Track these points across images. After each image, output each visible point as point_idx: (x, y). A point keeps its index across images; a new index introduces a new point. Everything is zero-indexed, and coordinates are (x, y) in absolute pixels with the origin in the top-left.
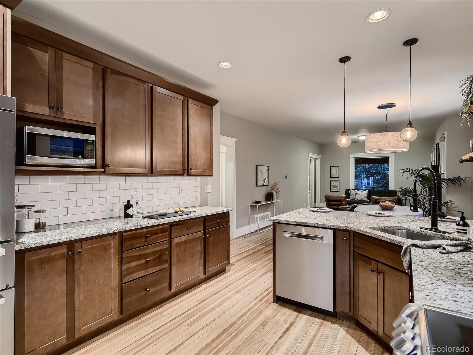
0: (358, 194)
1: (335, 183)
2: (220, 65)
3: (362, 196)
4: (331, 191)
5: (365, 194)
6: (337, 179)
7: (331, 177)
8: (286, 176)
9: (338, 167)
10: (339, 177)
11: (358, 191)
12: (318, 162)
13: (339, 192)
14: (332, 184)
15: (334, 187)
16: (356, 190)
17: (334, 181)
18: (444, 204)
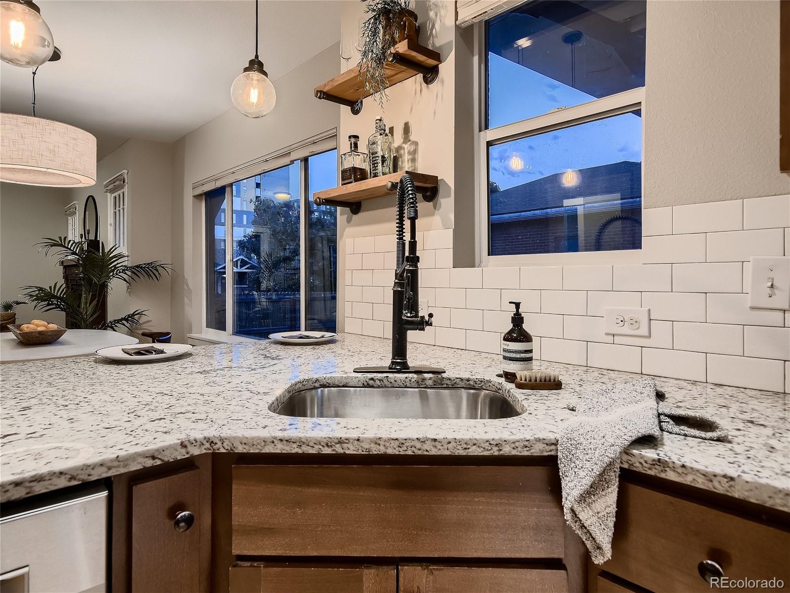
18: (130, 318)
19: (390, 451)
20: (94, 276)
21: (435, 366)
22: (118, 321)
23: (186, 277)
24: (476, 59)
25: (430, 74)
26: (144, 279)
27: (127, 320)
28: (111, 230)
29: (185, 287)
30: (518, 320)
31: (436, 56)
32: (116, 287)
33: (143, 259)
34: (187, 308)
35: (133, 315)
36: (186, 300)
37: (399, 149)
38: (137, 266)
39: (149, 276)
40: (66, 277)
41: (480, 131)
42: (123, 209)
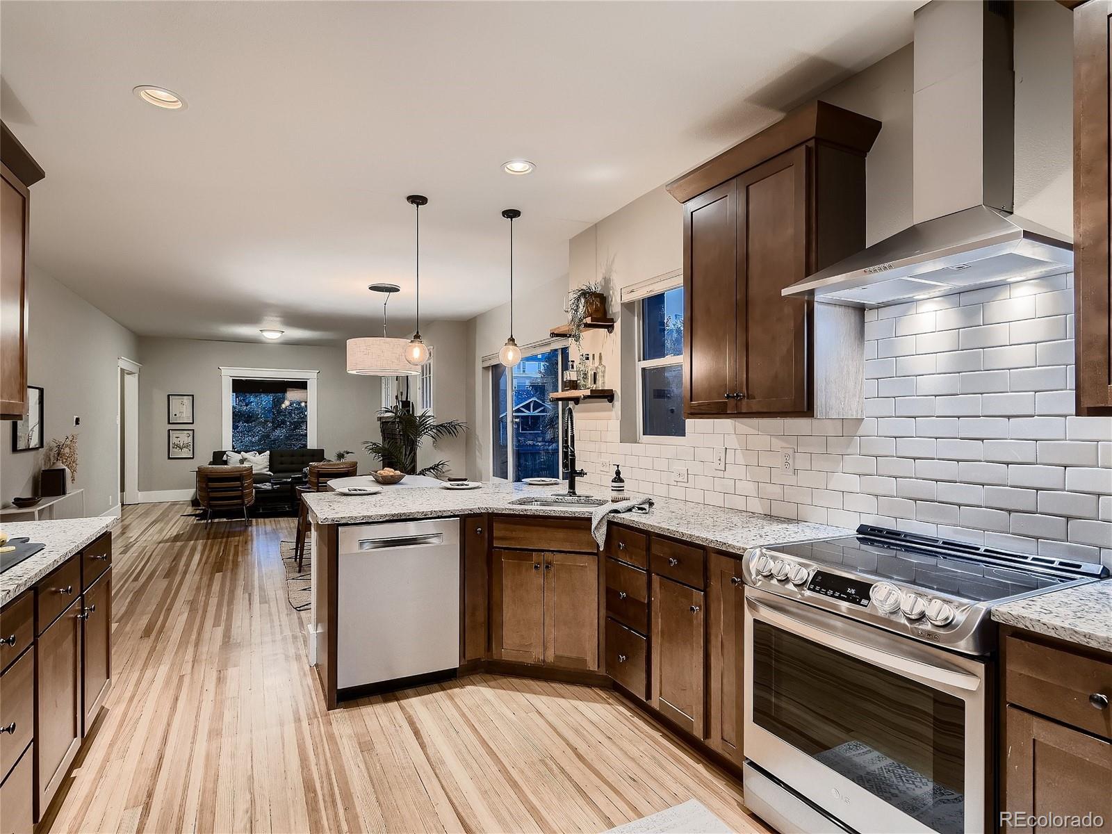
0: (249, 461)
1: (184, 438)
2: (142, 94)
3: (259, 465)
4: (169, 458)
5: (265, 460)
6: (189, 427)
7: (169, 423)
8: (77, 420)
9: (191, 398)
10: (193, 423)
11: (246, 453)
12: (132, 383)
13: (193, 458)
14: (174, 440)
15: (178, 446)
16: (242, 453)
17: (178, 432)
18: (435, 468)
19: (541, 514)
20: (412, 434)
21: (587, 494)
22: (428, 470)
23: (477, 433)
24: (636, 318)
25: (610, 328)
26: (447, 437)
27: (433, 469)
28: (419, 393)
29: (477, 442)
30: (618, 473)
31: (612, 321)
32: (425, 442)
33: (444, 420)
34: (478, 460)
35: (438, 465)
36: (477, 453)
37: (597, 368)
38: (441, 425)
39: (450, 433)
40: (383, 432)
41: (639, 361)
42: (430, 377)
